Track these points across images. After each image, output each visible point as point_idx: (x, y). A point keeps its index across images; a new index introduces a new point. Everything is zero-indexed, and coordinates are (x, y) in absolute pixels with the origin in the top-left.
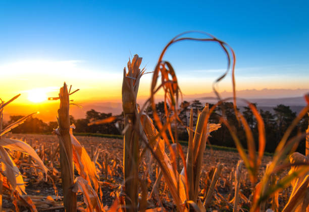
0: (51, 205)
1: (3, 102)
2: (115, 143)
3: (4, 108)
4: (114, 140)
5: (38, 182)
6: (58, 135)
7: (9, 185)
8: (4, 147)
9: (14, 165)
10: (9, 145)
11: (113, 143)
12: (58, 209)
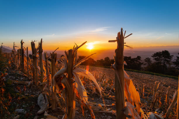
0: (100, 110)
1: (77, 46)
2: (133, 74)
3: (78, 49)
4: (132, 73)
5: (93, 93)
6: (114, 69)
7: (79, 96)
8: (77, 73)
9: (82, 85)
10: (80, 73)
11: (131, 74)
12: (104, 113)
